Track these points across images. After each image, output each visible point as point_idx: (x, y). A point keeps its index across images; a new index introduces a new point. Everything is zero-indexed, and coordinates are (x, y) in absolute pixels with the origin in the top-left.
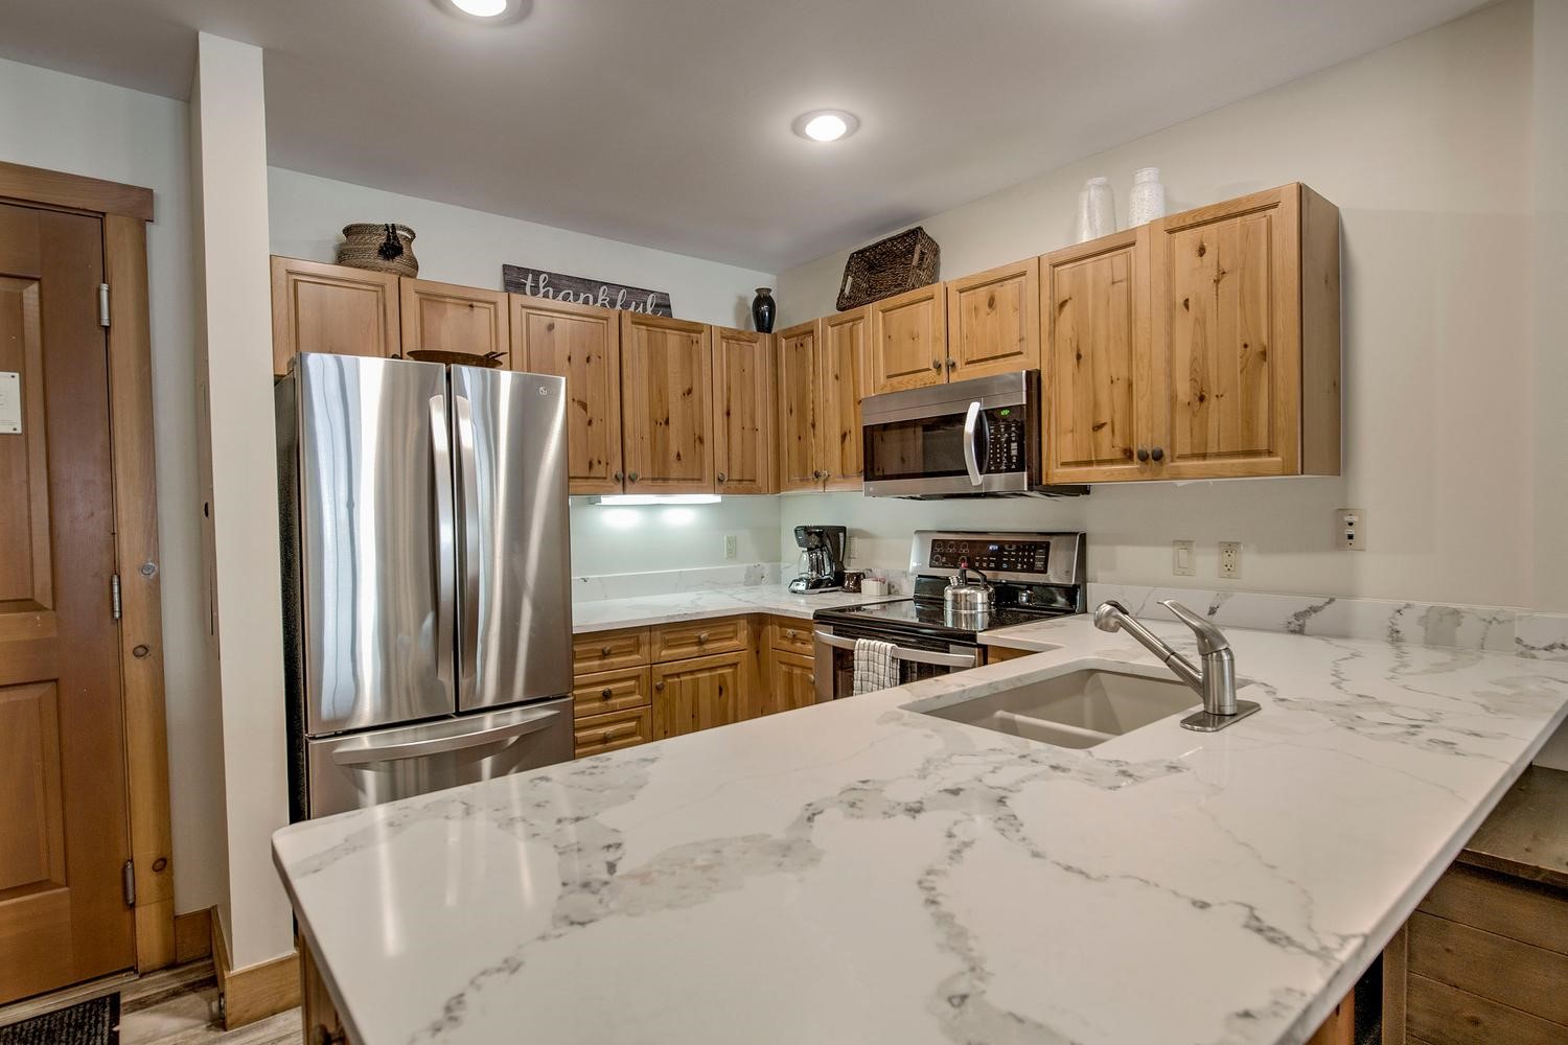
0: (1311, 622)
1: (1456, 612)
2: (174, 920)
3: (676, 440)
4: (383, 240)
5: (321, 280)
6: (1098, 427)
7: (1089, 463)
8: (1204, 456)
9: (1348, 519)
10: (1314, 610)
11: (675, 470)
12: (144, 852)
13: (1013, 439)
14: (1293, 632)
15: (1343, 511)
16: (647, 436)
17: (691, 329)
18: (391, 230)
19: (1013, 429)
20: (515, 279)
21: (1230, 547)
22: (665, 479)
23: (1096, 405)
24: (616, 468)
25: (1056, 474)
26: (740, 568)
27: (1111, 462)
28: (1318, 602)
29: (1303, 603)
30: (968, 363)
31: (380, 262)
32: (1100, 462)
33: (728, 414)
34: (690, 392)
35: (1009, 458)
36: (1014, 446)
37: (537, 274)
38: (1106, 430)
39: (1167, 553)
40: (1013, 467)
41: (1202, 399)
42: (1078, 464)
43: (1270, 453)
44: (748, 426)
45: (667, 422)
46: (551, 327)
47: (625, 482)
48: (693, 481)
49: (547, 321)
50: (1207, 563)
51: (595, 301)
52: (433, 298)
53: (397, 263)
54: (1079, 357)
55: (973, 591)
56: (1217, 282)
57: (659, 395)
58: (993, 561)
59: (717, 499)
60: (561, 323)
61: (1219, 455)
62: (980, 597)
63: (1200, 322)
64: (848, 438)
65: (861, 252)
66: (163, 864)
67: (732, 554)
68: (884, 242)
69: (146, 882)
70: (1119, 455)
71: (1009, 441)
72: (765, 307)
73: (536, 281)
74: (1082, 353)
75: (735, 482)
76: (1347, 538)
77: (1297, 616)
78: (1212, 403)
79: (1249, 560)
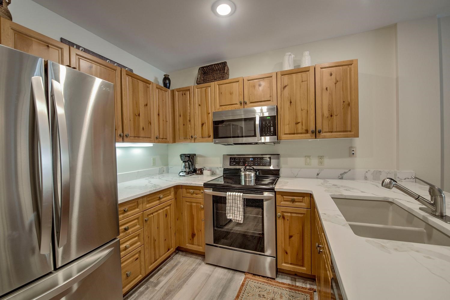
0: (345, 176)
1: (380, 171)
3: (142, 122)
6: (297, 123)
7: (294, 134)
8: (332, 132)
9: (352, 149)
10: (345, 173)
11: (142, 134)
13: (272, 126)
14: (340, 179)
15: (352, 147)
16: (132, 120)
17: (147, 82)
19: (272, 123)
21: (321, 157)
22: (138, 137)
23: (297, 117)
24: (120, 132)
25: (283, 137)
26: (157, 169)
27: (301, 133)
28: (346, 171)
29: (342, 171)
30: (251, 103)
32: (297, 134)
33: (159, 115)
34: (147, 105)
35: (270, 131)
36: (272, 128)
37: (79, 46)
38: (300, 124)
39: (303, 159)
40: (272, 134)
41: (331, 116)
42: (290, 134)
43: (350, 131)
44: (165, 120)
45: (139, 115)
46: (91, 67)
47: (123, 137)
48: (147, 138)
50: (315, 162)
54: (291, 102)
55: (250, 173)
56: (336, 83)
57: (136, 104)
58: (252, 163)
59: (151, 145)
60: (96, 67)
61: (336, 132)
62: (253, 174)
63: (331, 94)
64: (204, 125)
65: (203, 67)
67: (154, 164)
68: (212, 65)
70: (304, 131)
71: (270, 126)
72: (168, 82)
74: (292, 101)
75: (160, 139)
76: (352, 154)
77: (341, 175)
78: (334, 117)
79: (327, 161)
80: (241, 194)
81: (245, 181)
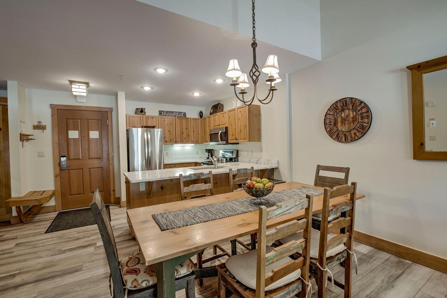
0: (258, 162)
1: (269, 160)
2: (115, 198)
3: (185, 135)
4: (141, 110)
5: (133, 117)
6: (233, 135)
7: (232, 140)
9: (261, 148)
10: (258, 160)
11: (184, 140)
12: (112, 189)
14: (256, 163)
16: (180, 135)
17: (188, 118)
18: (142, 109)
20: (161, 113)
21: (252, 152)
22: (183, 142)
23: (233, 132)
24: (175, 140)
25: (230, 141)
26: (199, 156)
27: (234, 140)
29: (257, 159)
30: (221, 125)
31: (140, 113)
33: (194, 131)
34: (187, 128)
36: (224, 137)
37: (164, 111)
43: (247, 139)
44: (197, 133)
45: (183, 133)
46: (164, 120)
47: (176, 142)
48: (188, 142)
49: (164, 119)
50: (250, 154)
51: (173, 115)
52: (147, 118)
53: (143, 113)
56: (242, 116)
57: (182, 129)
59: (194, 145)
60: (166, 119)
61: (242, 139)
63: (240, 121)
64: (209, 135)
65: (214, 106)
66: (114, 191)
67: (197, 153)
69: (112, 193)
72: (201, 114)
73: (164, 112)
74: (231, 124)
75: (196, 142)
76: (261, 150)
78: (242, 132)
79: (254, 154)
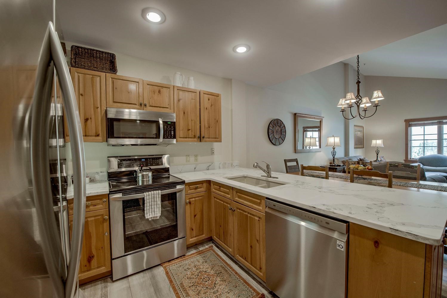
0: (210, 168)
1: (226, 163)
6: (189, 130)
7: (186, 138)
8: (209, 138)
9: (213, 150)
10: (210, 165)
13: (172, 130)
14: (207, 170)
19: (172, 128)
21: (196, 156)
23: (188, 125)
25: (179, 140)
27: (191, 138)
28: (210, 164)
29: (208, 164)
30: (151, 106)
32: (189, 138)
35: (171, 135)
36: (172, 132)
38: (191, 130)
39: (185, 158)
40: (172, 137)
41: (209, 127)
42: (183, 138)
43: (217, 139)
50: (192, 159)
54: (184, 113)
56: (211, 106)
58: (145, 164)
61: (211, 138)
62: (150, 174)
63: (209, 112)
64: (89, 121)
65: (78, 47)
68: (94, 50)
70: (193, 136)
71: (171, 130)
74: (185, 113)
76: (213, 153)
77: (208, 167)
78: (210, 128)
79: (200, 158)
80: (160, 191)
81: (143, 181)
